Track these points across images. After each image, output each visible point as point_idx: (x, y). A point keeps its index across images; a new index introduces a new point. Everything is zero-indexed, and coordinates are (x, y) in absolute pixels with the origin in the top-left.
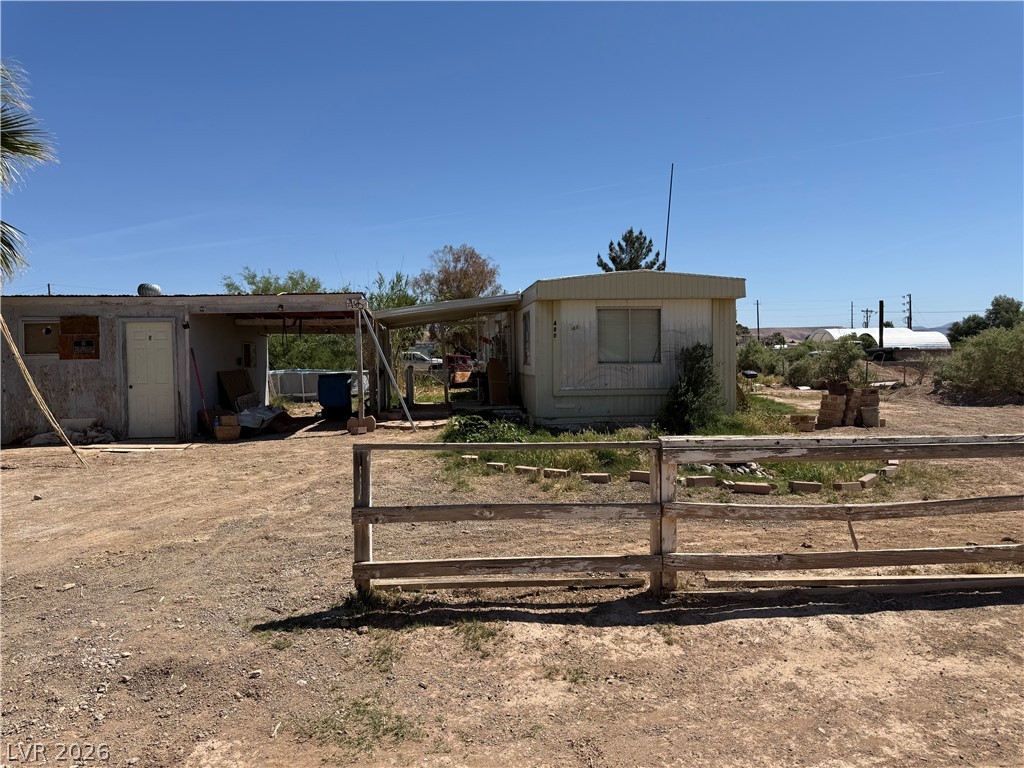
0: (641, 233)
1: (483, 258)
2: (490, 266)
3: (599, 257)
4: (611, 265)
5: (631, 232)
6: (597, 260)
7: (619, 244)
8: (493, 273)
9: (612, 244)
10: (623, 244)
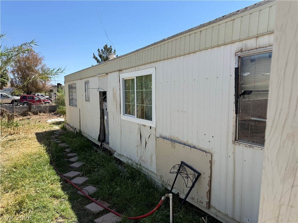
0: (111, 47)
1: (36, 52)
2: (40, 56)
3: (94, 54)
4: (99, 58)
5: (106, 46)
6: (93, 56)
7: (102, 50)
8: (40, 59)
9: (99, 50)
10: (104, 50)
